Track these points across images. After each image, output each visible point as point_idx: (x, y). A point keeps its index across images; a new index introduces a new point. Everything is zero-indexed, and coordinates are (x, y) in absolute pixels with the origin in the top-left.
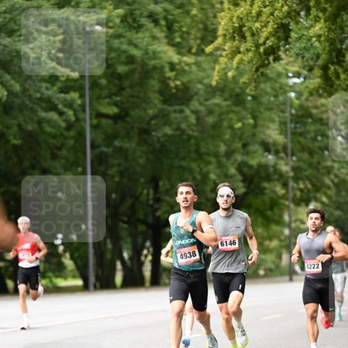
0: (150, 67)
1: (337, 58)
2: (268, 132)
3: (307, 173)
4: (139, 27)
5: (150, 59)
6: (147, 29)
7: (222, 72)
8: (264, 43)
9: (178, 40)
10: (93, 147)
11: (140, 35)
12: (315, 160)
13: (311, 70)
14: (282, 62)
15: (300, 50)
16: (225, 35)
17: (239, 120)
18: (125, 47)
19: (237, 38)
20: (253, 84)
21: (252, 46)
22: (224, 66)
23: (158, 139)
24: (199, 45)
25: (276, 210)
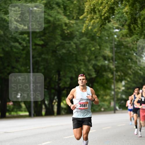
0: (57, 25)
1: (134, 21)
2: (105, 51)
3: (122, 68)
4: (52, 8)
5: (57, 21)
6: (56, 9)
7: (87, 27)
8: (104, 15)
9: (68, 14)
10: (33, 58)
11: (53, 11)
12: (125, 63)
13: (123, 26)
14: (111, 23)
15: (119, 18)
16: (87, 12)
17: (94, 47)
18: (46, 16)
19: (93, 13)
20: (99, 32)
21: (99, 16)
22: (87, 24)
23: (60, 54)
24: (77, 16)
25: (109, 84)
